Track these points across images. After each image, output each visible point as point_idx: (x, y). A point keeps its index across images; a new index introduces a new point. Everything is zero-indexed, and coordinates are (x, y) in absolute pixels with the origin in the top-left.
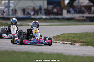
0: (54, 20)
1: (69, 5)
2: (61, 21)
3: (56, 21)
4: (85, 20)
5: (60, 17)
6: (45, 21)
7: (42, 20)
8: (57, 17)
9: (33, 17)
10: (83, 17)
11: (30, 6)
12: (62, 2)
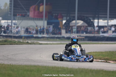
0: (55, 39)
1: (65, 25)
2: (62, 40)
3: (58, 40)
4: (83, 39)
5: (59, 36)
6: (48, 39)
7: (45, 38)
8: (56, 36)
9: (35, 36)
10: (80, 36)
11: (32, 26)
12: (60, 22)
